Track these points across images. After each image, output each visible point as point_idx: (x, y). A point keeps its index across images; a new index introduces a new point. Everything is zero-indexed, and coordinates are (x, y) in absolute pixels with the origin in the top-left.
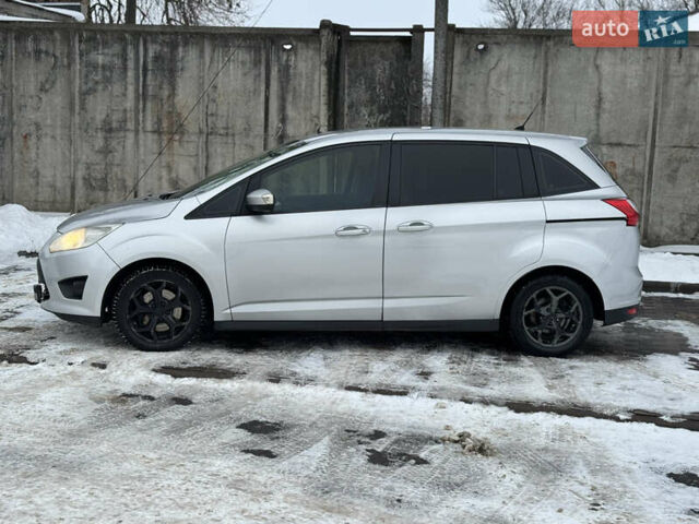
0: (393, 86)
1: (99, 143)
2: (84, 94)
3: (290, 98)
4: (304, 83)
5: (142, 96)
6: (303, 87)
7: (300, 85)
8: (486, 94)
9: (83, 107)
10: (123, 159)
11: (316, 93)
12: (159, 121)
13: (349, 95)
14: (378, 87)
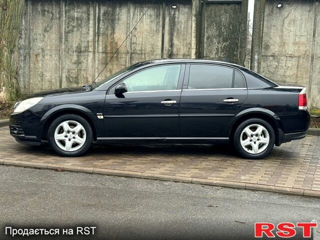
0: (231, 28)
1: (75, 58)
2: (67, 33)
3: (175, 34)
4: (183, 26)
5: (97, 34)
7: (181, 27)
8: (282, 31)
9: (66, 40)
10: (87, 67)
11: (190, 32)
12: (106, 47)
13: (207, 32)
14: (223, 28)
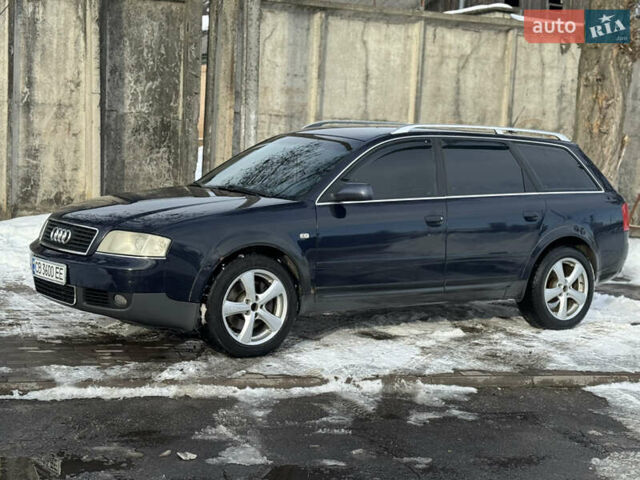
0: (163, 52)
3: (37, 58)
4: (55, 41)
6: (55, 46)
7: (51, 43)
13: (110, 58)
14: (146, 50)
